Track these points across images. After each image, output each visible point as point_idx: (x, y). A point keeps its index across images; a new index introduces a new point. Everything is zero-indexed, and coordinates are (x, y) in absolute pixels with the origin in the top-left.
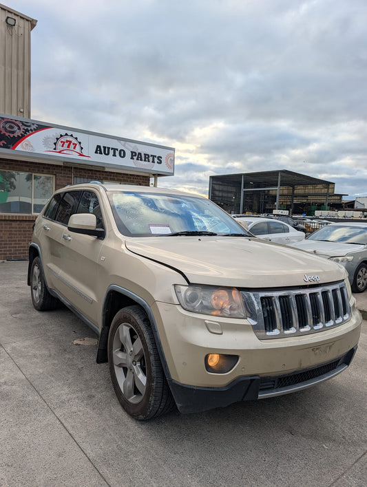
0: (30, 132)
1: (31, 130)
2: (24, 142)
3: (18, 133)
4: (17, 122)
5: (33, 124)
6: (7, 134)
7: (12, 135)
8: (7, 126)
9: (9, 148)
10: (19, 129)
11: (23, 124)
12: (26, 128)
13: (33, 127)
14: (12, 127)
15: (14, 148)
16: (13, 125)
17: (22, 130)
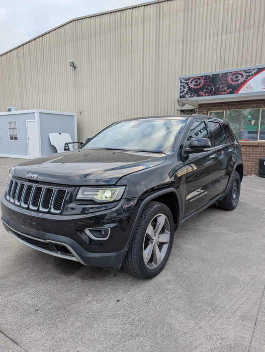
0: (251, 76)
1: (252, 75)
2: (245, 87)
3: (241, 80)
4: (241, 72)
5: (254, 69)
6: (233, 83)
7: (236, 83)
8: (234, 76)
9: (234, 93)
10: (243, 77)
11: (246, 72)
12: (247, 74)
13: (253, 72)
14: (236, 77)
15: (237, 93)
16: (238, 75)
17: (244, 77)
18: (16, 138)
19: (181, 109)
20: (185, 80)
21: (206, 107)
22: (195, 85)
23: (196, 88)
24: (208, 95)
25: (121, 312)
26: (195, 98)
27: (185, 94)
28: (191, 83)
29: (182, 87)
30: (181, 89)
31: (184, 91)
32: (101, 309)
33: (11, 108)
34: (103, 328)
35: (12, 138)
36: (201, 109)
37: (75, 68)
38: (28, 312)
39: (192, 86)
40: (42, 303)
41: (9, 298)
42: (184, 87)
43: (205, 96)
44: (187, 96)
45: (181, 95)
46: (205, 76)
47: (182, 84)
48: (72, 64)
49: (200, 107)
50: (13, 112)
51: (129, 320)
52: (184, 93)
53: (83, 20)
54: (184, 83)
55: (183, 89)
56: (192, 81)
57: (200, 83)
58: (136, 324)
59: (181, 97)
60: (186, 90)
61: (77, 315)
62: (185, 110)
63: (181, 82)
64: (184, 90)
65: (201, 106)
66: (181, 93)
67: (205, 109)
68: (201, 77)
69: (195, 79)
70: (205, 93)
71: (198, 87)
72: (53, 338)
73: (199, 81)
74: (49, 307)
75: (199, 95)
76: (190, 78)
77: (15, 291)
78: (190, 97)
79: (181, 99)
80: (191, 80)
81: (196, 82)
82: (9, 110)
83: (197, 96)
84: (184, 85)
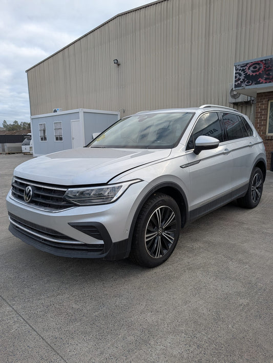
18: (61, 139)
19: (234, 102)
20: (242, 67)
21: (266, 96)
22: (253, 72)
23: (254, 74)
24: (270, 82)
25: (183, 328)
26: (254, 86)
27: (242, 82)
28: (249, 69)
29: (237, 75)
30: (236, 77)
31: (239, 79)
32: (157, 322)
33: (57, 109)
34: (162, 347)
35: (57, 139)
36: (260, 98)
37: (119, 65)
38: (73, 318)
39: (249, 72)
40: (88, 308)
41: (52, 299)
42: (240, 75)
43: (266, 83)
44: (243, 85)
45: (236, 83)
46: (265, 60)
47: (238, 71)
48: (116, 61)
49: (259, 97)
50: (58, 113)
51: (195, 340)
52: (239, 82)
53: (127, 15)
54: (240, 70)
55: (238, 76)
56: (250, 67)
57: (259, 69)
58: (205, 346)
59: (236, 86)
60: (242, 78)
61: (129, 326)
62: (239, 103)
63: (236, 70)
64: (240, 77)
65: (260, 95)
66: (236, 81)
67: (264, 99)
68: (261, 61)
69: (254, 64)
70: (266, 79)
71: (258, 73)
72: (102, 353)
73: (258, 66)
74: (97, 313)
75: (258, 83)
76: (247, 64)
77: (59, 292)
78: (246, 85)
79: (236, 89)
80: (248, 66)
81: (255, 68)
82: (55, 111)
83: (256, 84)
84: (240, 72)
